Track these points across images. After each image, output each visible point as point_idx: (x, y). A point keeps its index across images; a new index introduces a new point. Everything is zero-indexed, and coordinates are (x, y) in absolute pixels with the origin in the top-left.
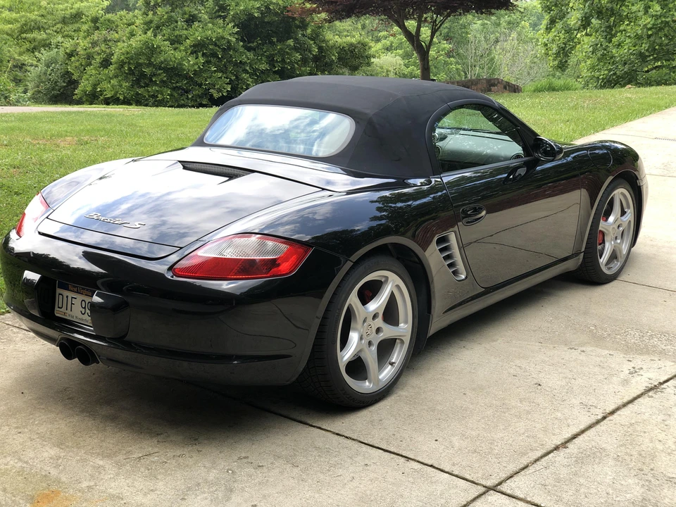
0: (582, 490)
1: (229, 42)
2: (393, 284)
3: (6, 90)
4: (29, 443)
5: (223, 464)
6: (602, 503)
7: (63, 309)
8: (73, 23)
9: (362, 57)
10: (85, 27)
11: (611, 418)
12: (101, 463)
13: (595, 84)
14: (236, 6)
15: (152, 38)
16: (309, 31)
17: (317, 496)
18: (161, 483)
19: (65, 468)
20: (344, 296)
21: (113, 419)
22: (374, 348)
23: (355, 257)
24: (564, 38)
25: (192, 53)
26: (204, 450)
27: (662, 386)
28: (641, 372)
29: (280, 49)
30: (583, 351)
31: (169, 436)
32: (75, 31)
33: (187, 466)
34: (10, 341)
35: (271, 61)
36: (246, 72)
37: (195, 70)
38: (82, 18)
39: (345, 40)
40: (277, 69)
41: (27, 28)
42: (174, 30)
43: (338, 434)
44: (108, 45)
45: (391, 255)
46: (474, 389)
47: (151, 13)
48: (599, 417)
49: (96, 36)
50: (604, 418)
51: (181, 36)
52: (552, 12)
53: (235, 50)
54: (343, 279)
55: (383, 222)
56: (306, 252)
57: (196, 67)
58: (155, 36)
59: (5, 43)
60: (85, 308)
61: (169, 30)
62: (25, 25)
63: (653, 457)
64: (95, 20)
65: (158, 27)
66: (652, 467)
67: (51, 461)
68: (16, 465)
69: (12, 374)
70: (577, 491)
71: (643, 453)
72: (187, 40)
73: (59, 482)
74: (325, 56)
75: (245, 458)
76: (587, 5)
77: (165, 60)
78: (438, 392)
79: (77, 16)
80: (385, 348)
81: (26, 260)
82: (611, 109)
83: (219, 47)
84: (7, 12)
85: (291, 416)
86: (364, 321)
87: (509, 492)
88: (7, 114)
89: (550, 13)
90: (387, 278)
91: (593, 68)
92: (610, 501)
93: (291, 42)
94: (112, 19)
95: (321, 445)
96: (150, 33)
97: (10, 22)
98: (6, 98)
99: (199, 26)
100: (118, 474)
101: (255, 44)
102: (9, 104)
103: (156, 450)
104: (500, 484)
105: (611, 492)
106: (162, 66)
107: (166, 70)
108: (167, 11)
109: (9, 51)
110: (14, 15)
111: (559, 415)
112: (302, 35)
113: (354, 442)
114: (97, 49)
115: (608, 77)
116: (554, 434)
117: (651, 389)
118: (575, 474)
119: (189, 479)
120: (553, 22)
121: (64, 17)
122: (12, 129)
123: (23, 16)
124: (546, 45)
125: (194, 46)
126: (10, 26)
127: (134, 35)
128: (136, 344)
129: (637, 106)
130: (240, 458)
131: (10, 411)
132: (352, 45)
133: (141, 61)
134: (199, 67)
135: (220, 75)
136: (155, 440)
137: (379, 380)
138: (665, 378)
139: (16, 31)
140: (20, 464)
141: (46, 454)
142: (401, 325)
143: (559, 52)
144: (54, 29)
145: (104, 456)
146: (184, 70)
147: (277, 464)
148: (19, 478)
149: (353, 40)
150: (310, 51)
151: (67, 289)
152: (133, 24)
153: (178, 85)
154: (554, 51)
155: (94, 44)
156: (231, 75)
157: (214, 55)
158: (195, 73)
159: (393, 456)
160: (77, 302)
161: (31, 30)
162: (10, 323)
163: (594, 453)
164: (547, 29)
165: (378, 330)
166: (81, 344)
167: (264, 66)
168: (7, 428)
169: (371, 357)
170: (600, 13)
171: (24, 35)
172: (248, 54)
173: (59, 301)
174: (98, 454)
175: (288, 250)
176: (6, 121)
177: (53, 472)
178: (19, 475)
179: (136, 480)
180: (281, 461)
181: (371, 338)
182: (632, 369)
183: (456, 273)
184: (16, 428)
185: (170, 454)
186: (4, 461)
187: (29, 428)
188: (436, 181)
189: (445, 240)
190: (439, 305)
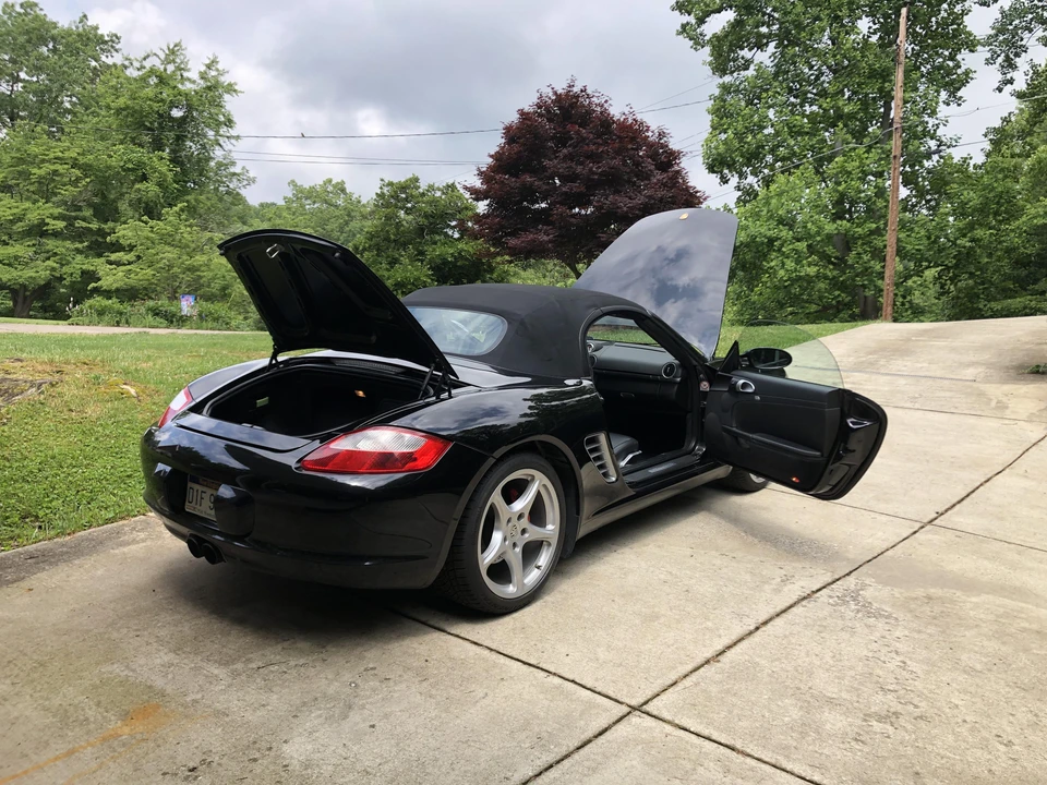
0: (735, 712)
2: (539, 483)
3: (228, 317)
4: (143, 648)
5: (346, 676)
6: (757, 728)
7: (193, 504)
11: (763, 629)
12: (216, 672)
14: (432, 251)
17: (443, 715)
18: (275, 696)
19: (174, 678)
20: (486, 494)
22: (518, 550)
23: (498, 453)
26: (329, 660)
27: (816, 595)
28: (793, 580)
30: (735, 558)
33: (308, 677)
43: (476, 643)
45: (540, 454)
46: (623, 596)
48: (752, 628)
50: (757, 629)
54: (485, 476)
55: (532, 419)
56: (446, 447)
60: (213, 503)
63: (811, 674)
66: (810, 685)
67: (162, 669)
68: (121, 674)
70: (730, 712)
71: (799, 668)
73: (162, 694)
75: (372, 669)
80: (531, 551)
86: (509, 521)
87: (655, 713)
90: (533, 477)
92: (766, 725)
98: (227, 324)
100: (230, 686)
102: (228, 329)
104: (646, 703)
105: (767, 714)
111: (709, 624)
113: (492, 653)
116: (705, 646)
117: (804, 598)
118: (728, 692)
119: (307, 692)
122: (215, 344)
130: (366, 670)
131: (135, 611)
136: (280, 646)
137: (524, 584)
138: (818, 587)
140: (126, 672)
141: (158, 661)
142: (548, 526)
145: (220, 663)
147: (405, 677)
148: (120, 689)
151: (198, 483)
159: (531, 668)
160: (206, 497)
163: (747, 668)
165: (524, 531)
166: (206, 541)
168: (125, 631)
169: (515, 558)
173: (190, 495)
174: (216, 661)
175: (425, 445)
177: (159, 682)
178: (120, 686)
179: (248, 692)
180: (410, 673)
181: (515, 539)
182: (784, 578)
183: (606, 475)
184: (137, 630)
185: (292, 663)
186: (109, 668)
187: (150, 630)
188: (586, 383)
189: (594, 440)
190: (587, 507)
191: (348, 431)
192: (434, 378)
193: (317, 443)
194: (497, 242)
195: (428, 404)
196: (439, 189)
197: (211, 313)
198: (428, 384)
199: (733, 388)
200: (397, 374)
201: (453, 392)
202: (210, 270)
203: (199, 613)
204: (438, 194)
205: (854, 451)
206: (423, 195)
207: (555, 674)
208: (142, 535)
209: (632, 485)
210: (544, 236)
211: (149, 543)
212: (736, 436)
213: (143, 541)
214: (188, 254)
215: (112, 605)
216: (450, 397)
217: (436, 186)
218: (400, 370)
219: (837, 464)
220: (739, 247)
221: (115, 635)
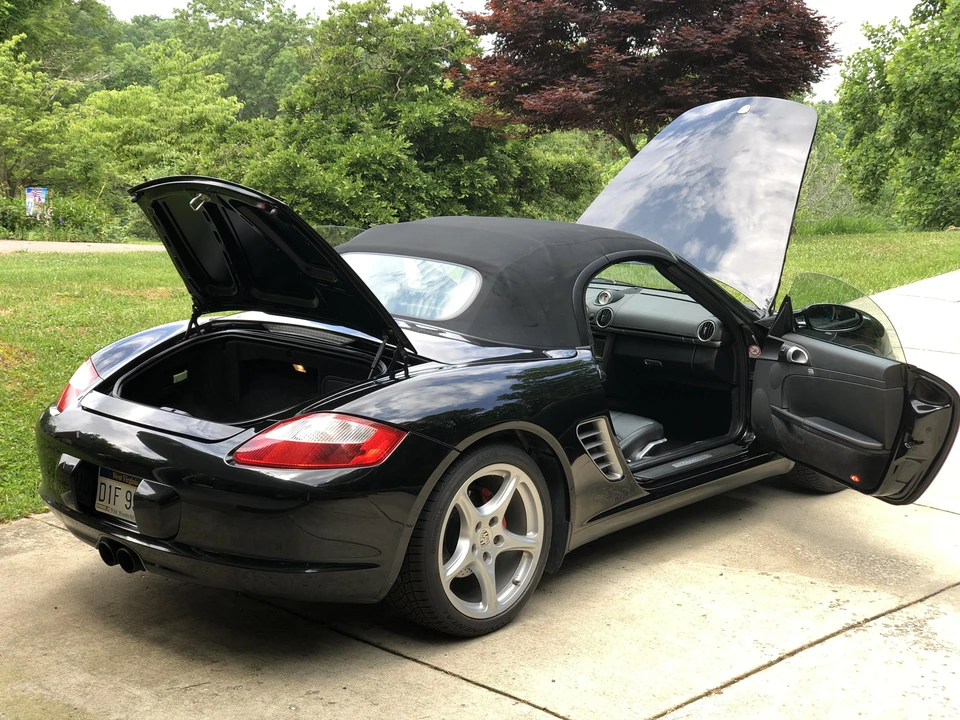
1: (398, 160)
2: (517, 481)
3: (97, 221)
4: (54, 667)
5: (286, 698)
7: (105, 503)
8: (193, 131)
9: (584, 182)
10: (208, 138)
12: (138, 693)
13: (916, 223)
14: (410, 112)
15: (295, 154)
16: (509, 146)
19: (93, 698)
20: (448, 493)
21: (161, 642)
22: (491, 561)
23: (463, 445)
24: (875, 158)
25: (348, 175)
26: (266, 683)
27: (868, 624)
28: (846, 606)
29: (469, 169)
30: (778, 578)
31: (226, 664)
32: (195, 142)
33: (242, 699)
34: (50, 544)
35: (456, 186)
36: (420, 199)
37: (351, 198)
38: (204, 127)
39: (559, 158)
40: (463, 196)
41: (129, 138)
42: (325, 143)
43: (436, 668)
44: (237, 162)
45: (523, 449)
46: (622, 620)
47: (295, 121)
48: (774, 658)
49: (222, 150)
50: (780, 659)
51: (334, 152)
52: (858, 122)
53: (407, 171)
55: (513, 401)
56: (400, 437)
57: (353, 193)
58: (299, 151)
59: (103, 157)
60: (130, 501)
61: (319, 144)
62: (129, 133)
64: (221, 129)
65: (304, 140)
67: (78, 688)
68: (35, 692)
69: (46, 585)
72: (343, 158)
73: (83, 713)
74: (531, 180)
75: (314, 693)
76: (903, 113)
77: (311, 184)
78: (574, 621)
79: (200, 122)
80: (506, 564)
81: (70, 441)
82: (905, 260)
83: (385, 167)
84: (106, 115)
85: (383, 645)
86: (478, 526)
88: (90, 253)
89: (854, 123)
90: (509, 474)
91: (911, 200)
93: (483, 161)
94: (244, 127)
95: (412, 680)
96: (292, 148)
97: (109, 129)
98: (96, 231)
99: (359, 139)
100: (156, 707)
101: (435, 162)
102: (100, 240)
103: (207, 680)
106: (308, 191)
107: (312, 197)
108: (316, 117)
109: (108, 167)
110: (115, 118)
112: (500, 151)
113: (454, 678)
114: (222, 167)
115: (934, 213)
116: (710, 677)
117: (853, 627)
119: (242, 715)
120: (859, 135)
121: (182, 123)
122: (90, 275)
123: (126, 122)
124: (850, 167)
125: (352, 165)
126: (109, 134)
127: (273, 150)
128: (198, 549)
129: (942, 256)
130: (308, 693)
131: (38, 629)
132: (569, 165)
133: (278, 186)
134: (356, 193)
135: (385, 204)
136: (208, 669)
137: (497, 602)
138: (875, 614)
139: (116, 141)
140: (40, 691)
141: (73, 681)
142: (530, 534)
143: (867, 177)
144: (168, 139)
145: (142, 684)
146: (337, 197)
147: (353, 701)
148: (37, 707)
149: (571, 159)
150: (510, 173)
151: (111, 477)
152: (272, 135)
153: (327, 217)
154: (860, 175)
155: (219, 161)
156: (399, 204)
157: (378, 177)
158: (352, 201)
159: (498, 695)
160: (122, 494)
161: (137, 142)
162: (54, 523)
164: (850, 145)
165: (498, 539)
166: (123, 546)
167: (445, 193)
168: (30, 649)
169: (486, 572)
170: (922, 125)
171: (126, 147)
172: (424, 175)
173: (101, 491)
174: (137, 682)
175: (376, 435)
176: (86, 265)
177: (78, 702)
178: (37, 704)
179: (176, 714)
180: (358, 697)
181: (487, 549)
182: (835, 602)
183: (608, 471)
184: (42, 649)
185: (223, 686)
186: (21, 687)
187: (58, 649)
188: (585, 354)
189: (593, 427)
190: (580, 511)
191: (288, 417)
192: (387, 352)
193: (251, 432)
194: (507, 102)
195: (381, 386)
196: (419, 13)
197: (70, 214)
198: (381, 358)
199: (783, 357)
200: (344, 345)
201: (411, 369)
202: (63, 141)
203: (111, 632)
204: (418, 20)
205: (923, 442)
206: (395, 22)
207: (524, 702)
208: (29, 542)
209: (645, 483)
210: (581, 92)
211: (38, 551)
212: (787, 421)
213: (32, 549)
214: (29, 115)
215: (10, 622)
216: (407, 376)
217: (415, 9)
218: (348, 340)
219: (903, 459)
220: (912, 92)
221: (19, 653)
